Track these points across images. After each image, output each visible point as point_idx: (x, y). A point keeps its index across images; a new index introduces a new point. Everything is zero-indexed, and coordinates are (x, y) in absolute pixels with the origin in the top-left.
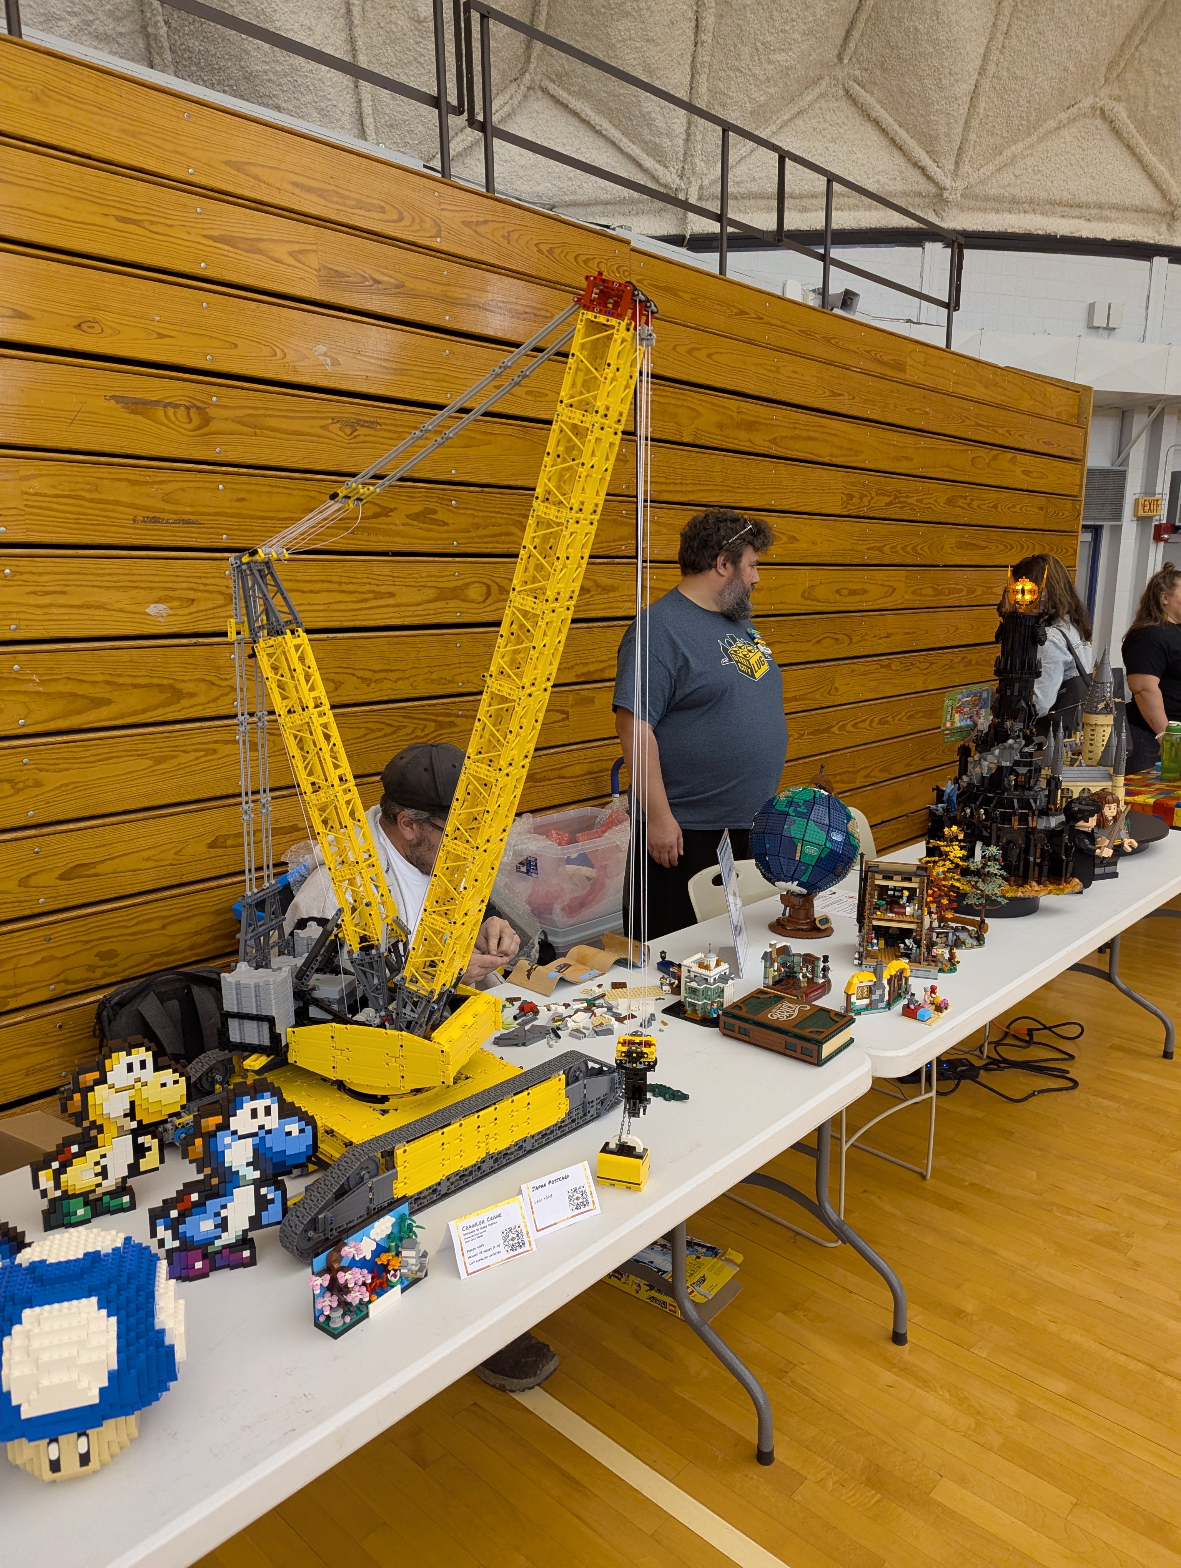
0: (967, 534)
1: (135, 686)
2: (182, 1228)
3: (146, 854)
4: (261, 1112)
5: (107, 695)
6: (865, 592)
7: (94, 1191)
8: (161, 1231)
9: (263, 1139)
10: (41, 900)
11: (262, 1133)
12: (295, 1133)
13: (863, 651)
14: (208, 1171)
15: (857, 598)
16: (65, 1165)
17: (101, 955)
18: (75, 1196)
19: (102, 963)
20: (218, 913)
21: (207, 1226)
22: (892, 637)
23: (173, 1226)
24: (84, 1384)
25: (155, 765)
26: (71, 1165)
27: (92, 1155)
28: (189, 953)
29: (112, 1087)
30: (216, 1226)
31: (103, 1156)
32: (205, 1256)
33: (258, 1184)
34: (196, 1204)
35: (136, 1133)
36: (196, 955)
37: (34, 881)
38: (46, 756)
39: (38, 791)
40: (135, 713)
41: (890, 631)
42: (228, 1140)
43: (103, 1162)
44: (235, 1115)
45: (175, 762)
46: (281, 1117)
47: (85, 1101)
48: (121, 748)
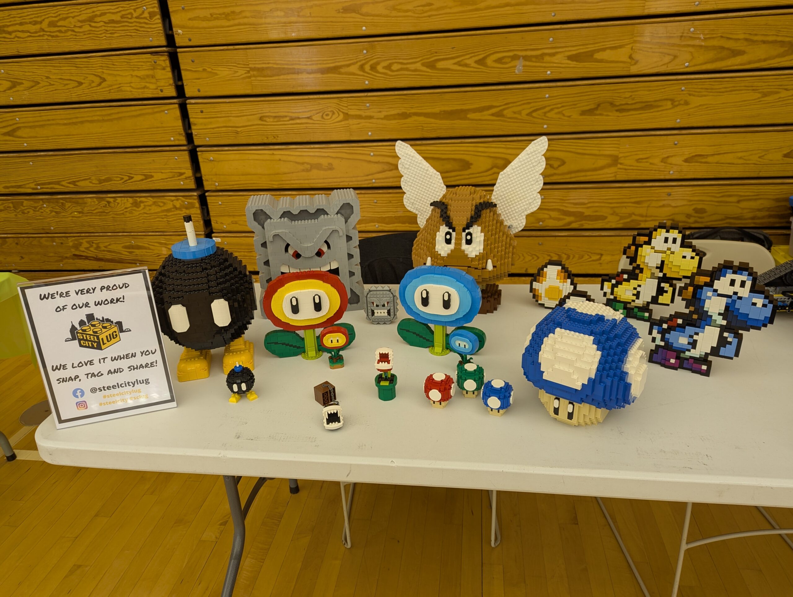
1: (764, 42)
2: (667, 336)
3: (740, 155)
4: (738, 283)
5: (742, 48)
7: (630, 303)
8: (655, 332)
9: (734, 302)
10: (671, 172)
11: (735, 297)
12: (759, 305)
14: (692, 309)
16: (619, 283)
17: (697, 211)
18: (620, 302)
19: (696, 215)
20: (777, 200)
21: (683, 341)
23: (663, 332)
24: (575, 377)
25: (763, 97)
26: (621, 284)
27: (634, 283)
28: (750, 221)
29: (653, 248)
30: (689, 343)
31: (639, 286)
32: (678, 358)
33: (723, 329)
34: (679, 326)
35: (661, 280)
36: (754, 223)
37: (671, 160)
38: (696, 86)
39: (686, 107)
40: (759, 61)
42: (710, 294)
43: (639, 289)
44: (719, 280)
45: (777, 96)
46: (751, 291)
47: (636, 251)
48: (743, 84)
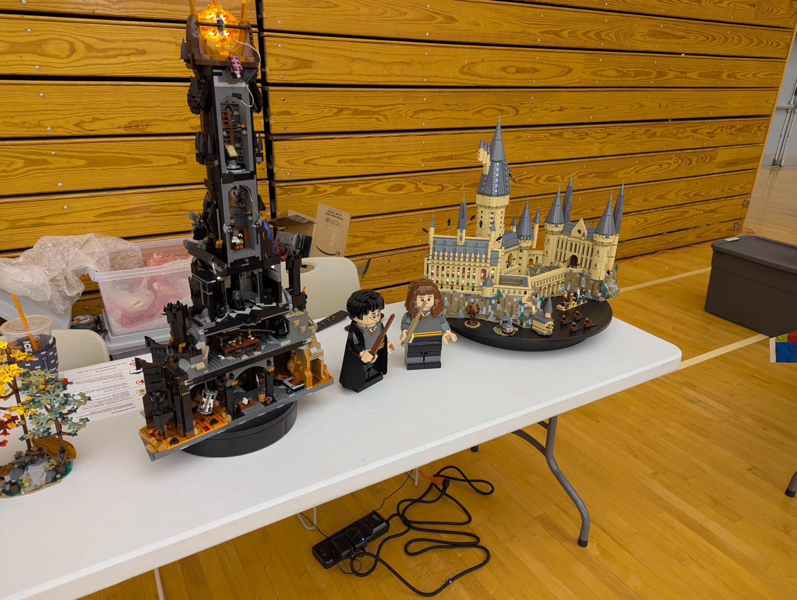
0: (661, 25)
6: (535, 70)
13: (530, 121)
15: (526, 76)
22: (566, 111)
41: (563, 105)
